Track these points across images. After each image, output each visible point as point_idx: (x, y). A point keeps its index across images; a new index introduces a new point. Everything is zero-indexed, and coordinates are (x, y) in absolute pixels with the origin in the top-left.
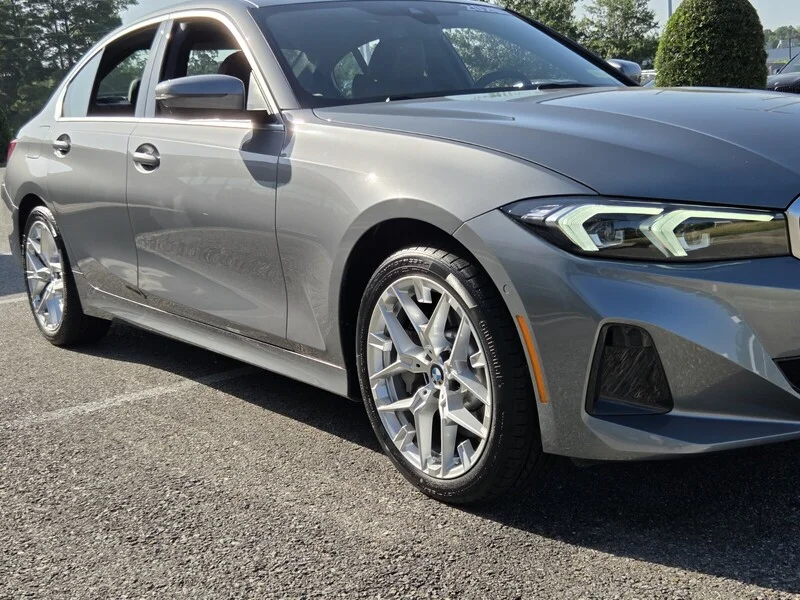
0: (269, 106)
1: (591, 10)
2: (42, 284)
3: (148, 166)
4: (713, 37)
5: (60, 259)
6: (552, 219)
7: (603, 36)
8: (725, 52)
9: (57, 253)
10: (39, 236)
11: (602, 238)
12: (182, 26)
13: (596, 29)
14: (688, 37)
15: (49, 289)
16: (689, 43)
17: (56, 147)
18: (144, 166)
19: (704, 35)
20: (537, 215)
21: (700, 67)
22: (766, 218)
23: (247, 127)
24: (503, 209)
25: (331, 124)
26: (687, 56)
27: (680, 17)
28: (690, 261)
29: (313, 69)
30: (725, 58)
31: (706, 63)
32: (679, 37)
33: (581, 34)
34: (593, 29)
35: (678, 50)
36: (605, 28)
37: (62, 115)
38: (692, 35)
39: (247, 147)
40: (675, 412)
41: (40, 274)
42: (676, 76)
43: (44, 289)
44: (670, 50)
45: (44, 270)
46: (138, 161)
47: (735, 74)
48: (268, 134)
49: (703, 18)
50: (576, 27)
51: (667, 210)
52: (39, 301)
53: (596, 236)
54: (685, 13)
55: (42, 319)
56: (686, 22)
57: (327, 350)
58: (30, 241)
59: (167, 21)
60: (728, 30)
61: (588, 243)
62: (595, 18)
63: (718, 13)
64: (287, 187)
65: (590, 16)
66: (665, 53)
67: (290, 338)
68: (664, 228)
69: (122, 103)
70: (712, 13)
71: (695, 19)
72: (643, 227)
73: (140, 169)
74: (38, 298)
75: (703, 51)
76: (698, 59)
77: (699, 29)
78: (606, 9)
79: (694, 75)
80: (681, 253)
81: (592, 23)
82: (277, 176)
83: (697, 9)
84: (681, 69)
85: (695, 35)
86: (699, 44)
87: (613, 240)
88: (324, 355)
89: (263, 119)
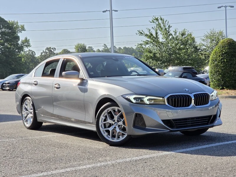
0: (83, 77)
1: (203, 40)
2: (26, 115)
3: (57, 88)
4: (227, 57)
5: (33, 109)
6: (129, 97)
7: (208, 50)
8: (231, 62)
9: (32, 108)
10: (27, 104)
11: (136, 101)
12: (65, 59)
13: (205, 48)
14: (219, 56)
15: (28, 116)
16: (219, 58)
17: (34, 84)
18: (56, 88)
19: (224, 56)
20: (127, 97)
21: (223, 67)
22: (162, 98)
23: (79, 81)
24: (122, 96)
25: (95, 81)
26: (219, 62)
27: (217, 50)
28: (150, 104)
29: (92, 67)
30: (231, 64)
31: (225, 65)
32: (217, 56)
33: (200, 49)
34: (204, 47)
35: (216, 60)
36: (209, 47)
37: (34, 76)
38: (221, 56)
39: (79, 85)
40: (147, 128)
41: (26, 113)
42: (215, 69)
43: (27, 116)
44: (214, 60)
45: (27, 112)
46: (55, 87)
47: (235, 69)
48: (83, 82)
49: (224, 50)
50: (197, 46)
51: (146, 97)
52: (25, 119)
53: (135, 100)
54: (219, 48)
55: (25, 123)
56: (219, 51)
57: (93, 123)
58: (24, 105)
59: (62, 58)
60: (232, 55)
61: (134, 101)
62: (205, 43)
63: (229, 49)
64: (86, 93)
65: (203, 42)
66: (212, 61)
67: (86, 121)
68: (146, 99)
69: (47, 74)
70: (227, 49)
71: (221, 50)
72: (143, 99)
73: (56, 89)
74: (25, 118)
75: (224, 61)
76: (222, 64)
77: (223, 54)
78: (209, 40)
79: (221, 69)
80: (148, 103)
81: (204, 45)
82: (85, 91)
83: (222, 47)
84: (217, 67)
85: (222, 56)
86: (223, 59)
87: (138, 101)
88: (92, 123)
89: (82, 80)
